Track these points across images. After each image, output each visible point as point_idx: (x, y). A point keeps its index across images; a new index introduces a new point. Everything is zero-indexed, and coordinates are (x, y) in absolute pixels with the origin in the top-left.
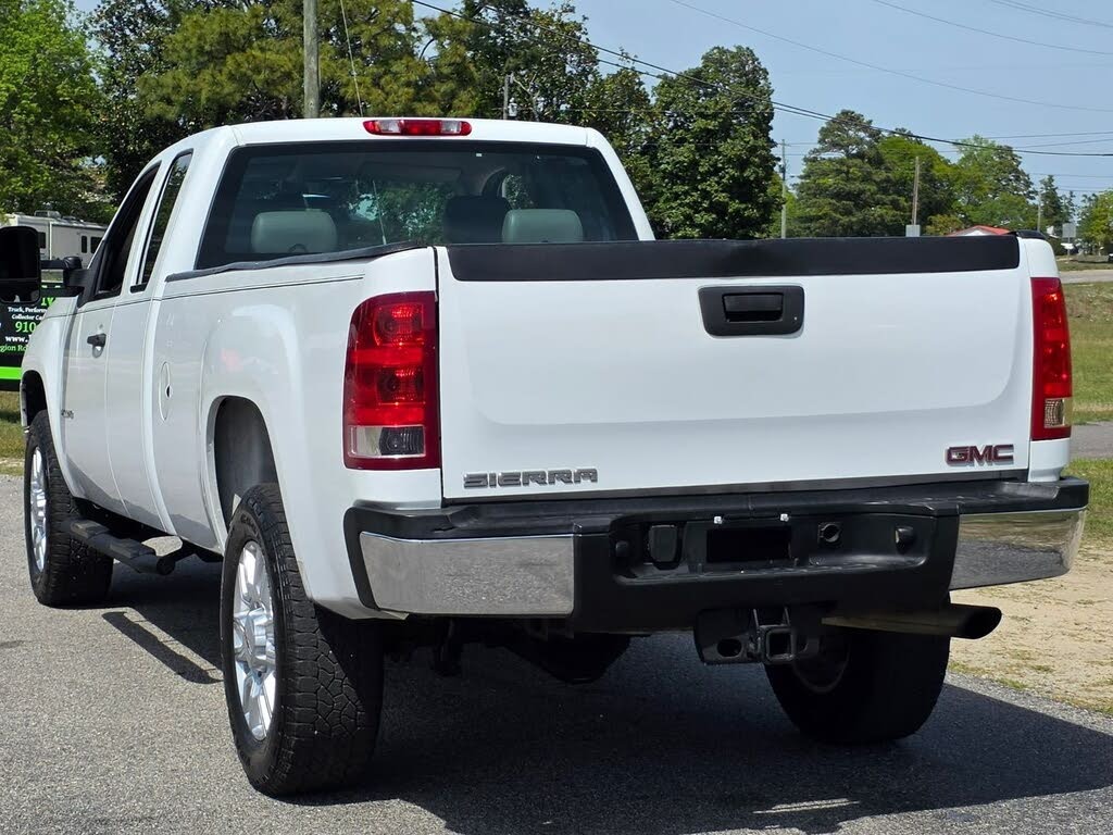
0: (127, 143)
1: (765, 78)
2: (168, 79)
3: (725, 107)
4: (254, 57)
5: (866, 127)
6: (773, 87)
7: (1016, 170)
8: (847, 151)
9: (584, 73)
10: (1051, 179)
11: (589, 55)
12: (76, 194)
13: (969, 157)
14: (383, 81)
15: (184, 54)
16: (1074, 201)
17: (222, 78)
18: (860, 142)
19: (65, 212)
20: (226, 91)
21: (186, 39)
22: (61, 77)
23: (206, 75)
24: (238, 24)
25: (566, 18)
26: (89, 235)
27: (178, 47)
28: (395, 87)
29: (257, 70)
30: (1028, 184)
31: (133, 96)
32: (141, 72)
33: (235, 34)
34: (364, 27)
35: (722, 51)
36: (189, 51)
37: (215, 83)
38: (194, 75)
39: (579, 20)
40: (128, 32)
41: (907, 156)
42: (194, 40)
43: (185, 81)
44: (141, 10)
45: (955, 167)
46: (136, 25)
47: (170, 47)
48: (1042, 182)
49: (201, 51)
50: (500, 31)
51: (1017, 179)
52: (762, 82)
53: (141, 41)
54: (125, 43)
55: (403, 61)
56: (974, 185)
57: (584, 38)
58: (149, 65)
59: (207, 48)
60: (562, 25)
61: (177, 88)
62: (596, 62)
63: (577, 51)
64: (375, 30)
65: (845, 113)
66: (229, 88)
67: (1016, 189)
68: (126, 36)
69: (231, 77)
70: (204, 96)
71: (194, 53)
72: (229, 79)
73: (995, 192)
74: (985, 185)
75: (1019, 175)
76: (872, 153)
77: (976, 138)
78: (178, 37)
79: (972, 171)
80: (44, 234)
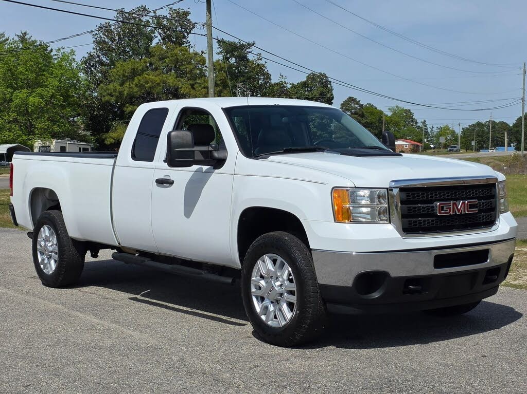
0: (94, 111)
1: (330, 84)
2: (111, 86)
3: (316, 95)
4: (146, 77)
5: (358, 103)
6: (333, 88)
7: (412, 118)
8: (351, 112)
9: (266, 83)
10: (425, 121)
11: (268, 76)
12: (77, 131)
13: (394, 114)
14: (195, 87)
15: (117, 77)
16: (434, 129)
17: (133, 86)
18: (355, 108)
19: (72, 138)
20: (135, 91)
21: (118, 71)
22: (70, 87)
23: (127, 84)
24: (138, 65)
25: (259, 62)
26: (82, 147)
27: (114, 74)
28: (200, 89)
29: (147, 82)
30: (416, 123)
31: (96, 94)
32: (98, 84)
33: (137, 69)
34: (187, 66)
35: (314, 75)
36: (119, 76)
37: (130, 88)
38: (122, 84)
39: (264, 63)
40: (93, 69)
41: (372, 113)
42: (121, 71)
43: (118, 87)
44: (98, 61)
45: (390, 117)
46: (96, 66)
47: (111, 74)
48: (421, 122)
49: (124, 76)
50: (237, 68)
51: (412, 121)
52: (329, 86)
53: (98, 72)
54: (92, 73)
55: (203, 79)
56: (397, 124)
57: (266, 70)
58: (101, 82)
59: (126, 74)
60: (258, 65)
61: (115, 90)
62: (270, 79)
63: (263, 74)
64: (191, 67)
65: (350, 98)
66: (136, 89)
67: (412, 125)
68: (92, 70)
69: (136, 85)
70: (125, 93)
71: (121, 76)
72: (136, 86)
73: (404, 126)
74: (401, 124)
75: (413, 120)
76: (360, 113)
77: (397, 106)
78: (115, 70)
79: (396, 119)
80: (65, 147)
